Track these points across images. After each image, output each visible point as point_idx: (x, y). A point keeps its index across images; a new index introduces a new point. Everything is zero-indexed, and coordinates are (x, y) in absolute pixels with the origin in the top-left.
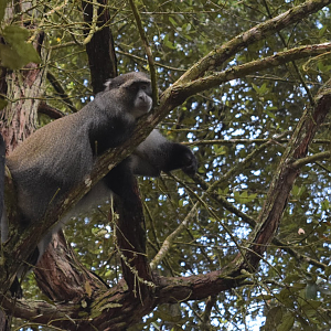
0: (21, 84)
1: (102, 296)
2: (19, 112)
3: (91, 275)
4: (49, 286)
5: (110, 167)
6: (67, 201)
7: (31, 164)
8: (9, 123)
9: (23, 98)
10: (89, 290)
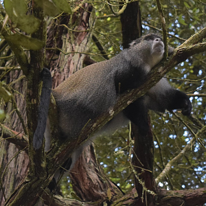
0: (73, 42)
1: (118, 200)
2: (70, 62)
3: (112, 184)
4: (81, 189)
5: (129, 102)
6: (95, 125)
7: (71, 96)
8: (61, 69)
9: (73, 52)
10: (110, 195)
